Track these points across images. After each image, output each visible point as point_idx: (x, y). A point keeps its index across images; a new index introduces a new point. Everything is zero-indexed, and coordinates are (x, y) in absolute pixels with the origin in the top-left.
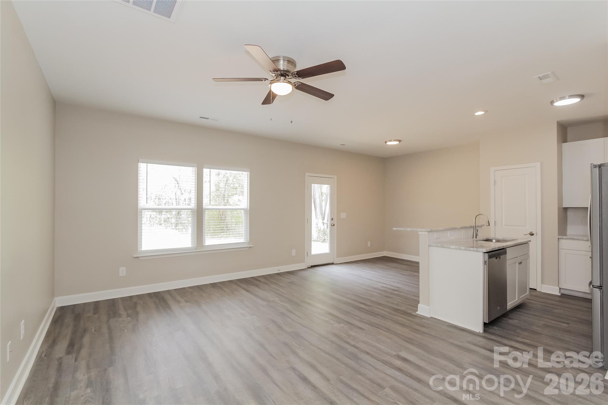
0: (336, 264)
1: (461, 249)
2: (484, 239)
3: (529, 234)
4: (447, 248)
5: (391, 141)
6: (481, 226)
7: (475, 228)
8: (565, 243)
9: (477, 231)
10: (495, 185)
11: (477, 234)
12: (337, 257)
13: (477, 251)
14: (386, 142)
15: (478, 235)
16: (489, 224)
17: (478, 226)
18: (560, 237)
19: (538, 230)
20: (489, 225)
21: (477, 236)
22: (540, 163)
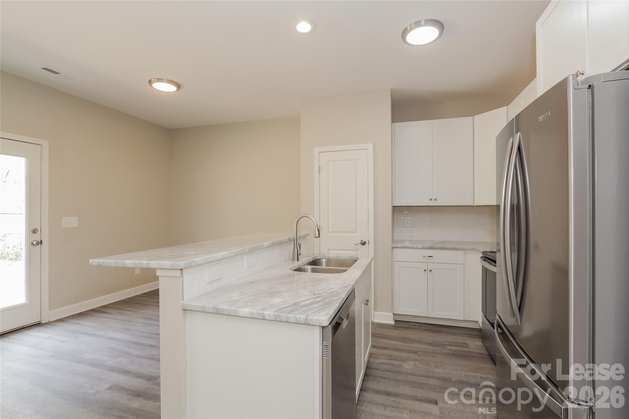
0: (49, 323)
1: (265, 319)
2: (310, 259)
3: (361, 243)
4: (229, 315)
5: (160, 80)
6: (305, 237)
7: (296, 243)
8: (399, 254)
9: (300, 245)
10: (319, 174)
11: (299, 252)
12: (50, 309)
13: (305, 324)
14: (150, 82)
15: (300, 254)
16: (319, 234)
17: (300, 237)
18: (394, 246)
19: (369, 237)
20: (319, 237)
21: (299, 257)
22: (372, 144)
